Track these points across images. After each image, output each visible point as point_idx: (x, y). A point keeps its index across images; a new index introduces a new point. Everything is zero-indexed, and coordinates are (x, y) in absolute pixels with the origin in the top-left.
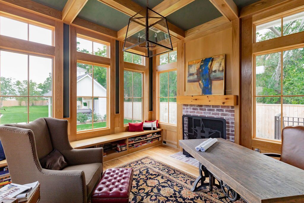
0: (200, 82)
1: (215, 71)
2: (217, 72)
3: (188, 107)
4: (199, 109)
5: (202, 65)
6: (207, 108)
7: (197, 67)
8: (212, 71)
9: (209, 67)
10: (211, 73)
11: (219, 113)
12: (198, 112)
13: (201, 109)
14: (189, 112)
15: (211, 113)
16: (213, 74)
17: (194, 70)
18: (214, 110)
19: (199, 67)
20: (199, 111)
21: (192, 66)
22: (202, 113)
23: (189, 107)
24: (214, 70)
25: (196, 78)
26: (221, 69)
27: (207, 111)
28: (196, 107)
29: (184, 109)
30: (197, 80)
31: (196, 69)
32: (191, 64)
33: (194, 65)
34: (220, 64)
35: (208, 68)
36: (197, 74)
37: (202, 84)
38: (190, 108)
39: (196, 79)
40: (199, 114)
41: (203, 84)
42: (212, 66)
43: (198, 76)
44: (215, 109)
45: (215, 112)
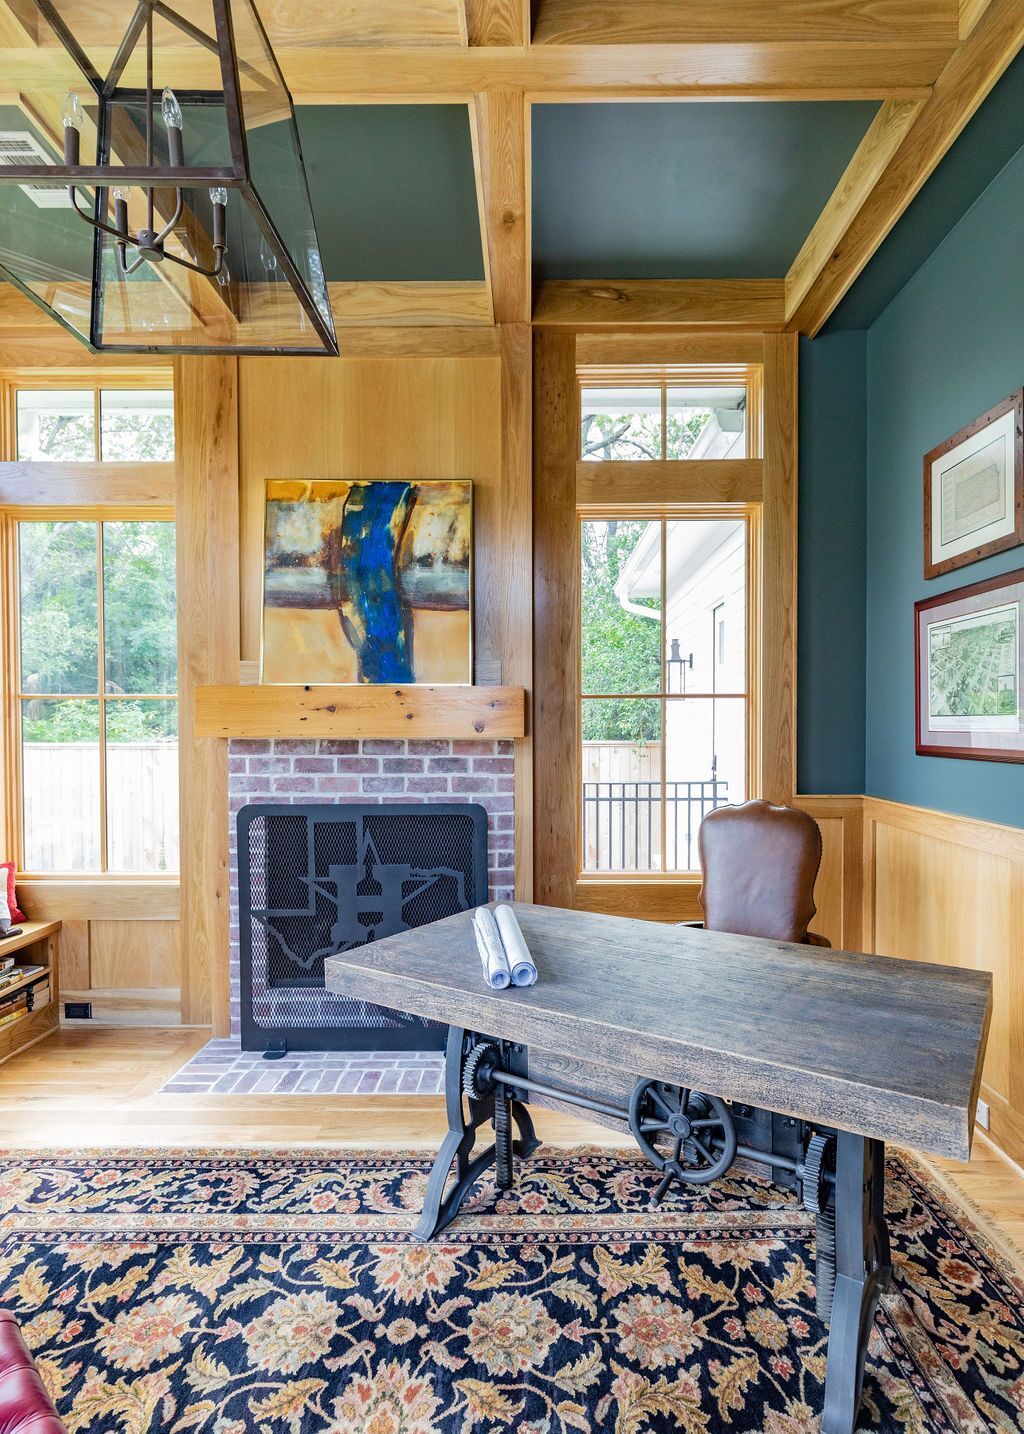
0: (348, 609)
1: (426, 561)
2: (438, 566)
3: (264, 756)
4: (335, 764)
5: (351, 513)
6: (381, 759)
7: (323, 523)
8: (411, 559)
9: (395, 533)
10: (407, 567)
11: (446, 780)
12: (331, 780)
13: (347, 766)
14: (274, 787)
15: (406, 783)
16: (418, 573)
17: (304, 534)
18: (416, 766)
19: (337, 521)
20: (336, 774)
21: (290, 509)
22: (353, 785)
23: (271, 755)
24: (419, 550)
25: (324, 587)
26: (456, 553)
27: (381, 774)
28: (321, 752)
29: (239, 767)
30: (329, 598)
31: (318, 530)
32: (291, 499)
33: (307, 506)
34: (452, 529)
35: (390, 540)
36: (326, 563)
37: (356, 621)
38: (279, 761)
39: (318, 591)
40: (336, 790)
41: (366, 622)
42: (410, 528)
43: (330, 576)
44: (427, 759)
45: (426, 774)
